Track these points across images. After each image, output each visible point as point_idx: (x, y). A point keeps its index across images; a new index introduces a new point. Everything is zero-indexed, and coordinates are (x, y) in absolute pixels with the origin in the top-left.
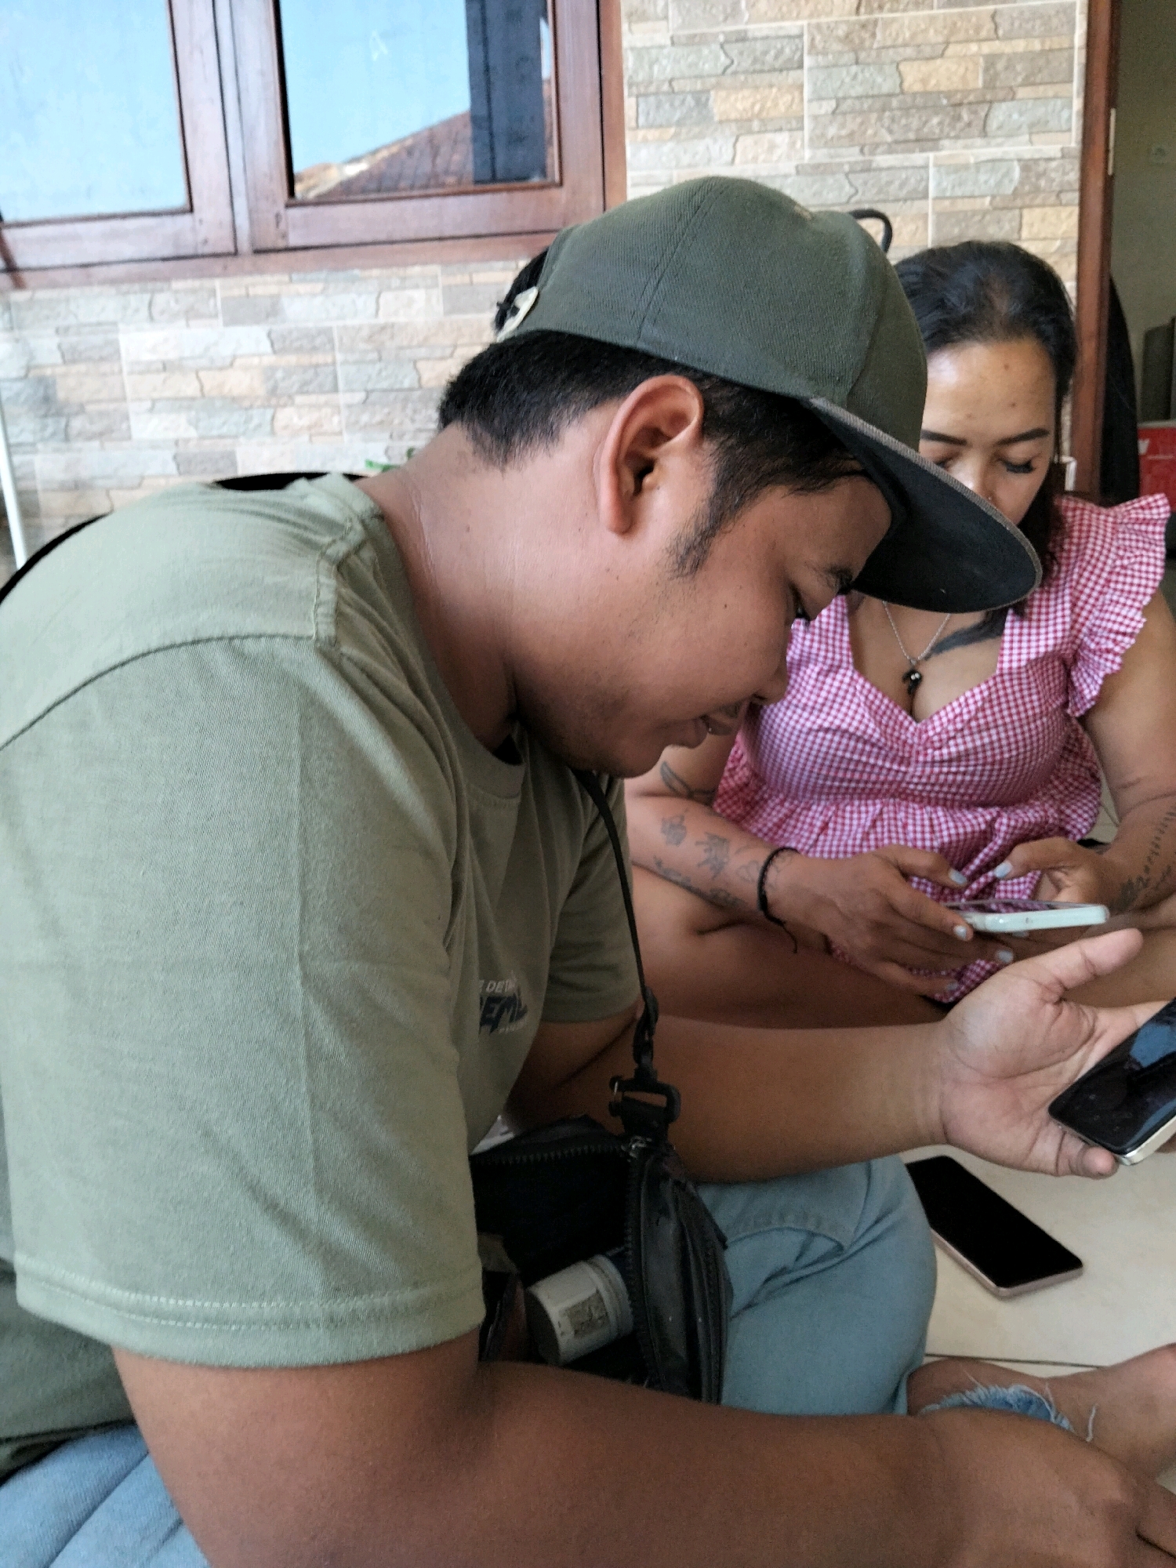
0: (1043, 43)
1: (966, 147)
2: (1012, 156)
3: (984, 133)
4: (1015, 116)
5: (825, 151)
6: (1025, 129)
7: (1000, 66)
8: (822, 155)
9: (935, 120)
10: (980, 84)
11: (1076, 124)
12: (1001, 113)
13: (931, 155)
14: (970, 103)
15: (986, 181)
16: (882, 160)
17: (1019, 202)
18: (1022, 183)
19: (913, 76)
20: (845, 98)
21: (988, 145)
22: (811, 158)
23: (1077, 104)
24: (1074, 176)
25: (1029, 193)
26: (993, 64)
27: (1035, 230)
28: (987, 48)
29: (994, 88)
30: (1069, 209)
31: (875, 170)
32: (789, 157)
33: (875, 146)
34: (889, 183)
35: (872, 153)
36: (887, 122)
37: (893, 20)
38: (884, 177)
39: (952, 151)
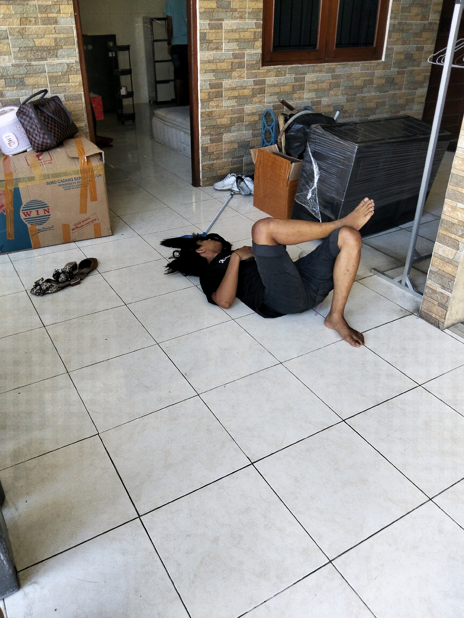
0: (67, 35)
1: (53, 60)
2: (64, 62)
3: (57, 57)
4: (63, 53)
5: (18, 60)
6: (66, 56)
7: (58, 40)
8: (18, 62)
9: (45, 53)
10: (54, 45)
11: (78, 55)
12: (60, 52)
13: (45, 62)
14: (52, 49)
15: (59, 68)
16: (33, 63)
17: (68, 74)
18: (68, 69)
19: (38, 42)
20: (21, 47)
21: (58, 60)
22: (15, 62)
23: (77, 50)
24: (79, 67)
25: (70, 71)
26: (56, 40)
27: (72, 80)
28: (54, 36)
29: (57, 46)
30: (79, 75)
31: (32, 65)
32: (9, 62)
33: (31, 60)
34: (36, 69)
35: (31, 61)
36: (33, 53)
37: (30, 28)
38: (35, 68)
39: (50, 61)
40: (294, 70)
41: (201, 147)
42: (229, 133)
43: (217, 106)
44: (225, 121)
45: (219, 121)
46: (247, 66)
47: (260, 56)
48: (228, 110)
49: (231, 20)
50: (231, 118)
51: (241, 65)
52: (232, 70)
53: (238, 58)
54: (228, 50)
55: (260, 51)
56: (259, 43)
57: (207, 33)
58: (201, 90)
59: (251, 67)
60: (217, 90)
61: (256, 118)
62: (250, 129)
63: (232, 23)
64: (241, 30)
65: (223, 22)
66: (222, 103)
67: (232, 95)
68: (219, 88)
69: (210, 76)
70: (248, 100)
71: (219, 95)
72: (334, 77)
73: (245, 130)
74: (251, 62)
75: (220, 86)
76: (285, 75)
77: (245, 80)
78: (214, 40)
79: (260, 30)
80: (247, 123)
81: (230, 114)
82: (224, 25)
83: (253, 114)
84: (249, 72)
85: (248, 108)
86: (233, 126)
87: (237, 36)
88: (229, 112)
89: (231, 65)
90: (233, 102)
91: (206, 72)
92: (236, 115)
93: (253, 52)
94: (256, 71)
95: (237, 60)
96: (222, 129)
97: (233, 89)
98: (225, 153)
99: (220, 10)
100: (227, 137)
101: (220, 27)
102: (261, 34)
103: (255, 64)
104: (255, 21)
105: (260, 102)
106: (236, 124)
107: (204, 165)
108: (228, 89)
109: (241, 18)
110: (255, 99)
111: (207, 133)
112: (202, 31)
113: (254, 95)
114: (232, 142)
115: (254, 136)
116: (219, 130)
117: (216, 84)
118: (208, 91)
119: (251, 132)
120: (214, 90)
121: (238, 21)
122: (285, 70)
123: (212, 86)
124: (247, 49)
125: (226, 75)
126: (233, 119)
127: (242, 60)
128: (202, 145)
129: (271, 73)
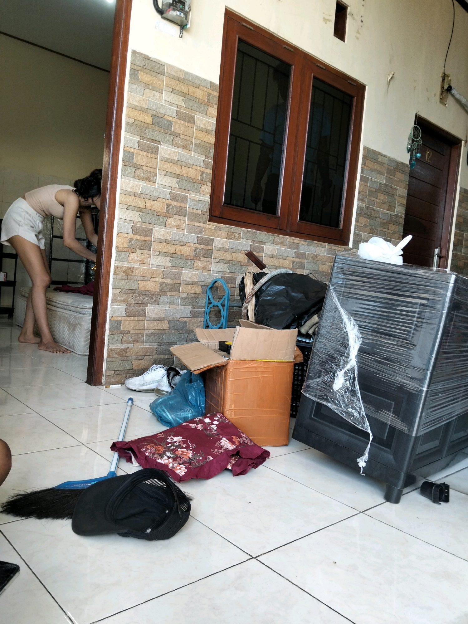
40: (250, 235)
41: (110, 320)
42: (157, 305)
43: (142, 262)
44: (152, 286)
45: (142, 285)
46: (189, 215)
47: (207, 207)
48: (157, 271)
49: (170, 146)
50: (162, 284)
51: (181, 212)
52: (168, 215)
53: (177, 201)
54: (164, 186)
55: (207, 199)
56: (207, 188)
57: (135, 154)
58: (118, 233)
59: (194, 217)
60: (143, 238)
61: (198, 290)
62: (188, 305)
63: (172, 150)
64: (184, 164)
65: (159, 146)
66: (149, 259)
67: (165, 250)
68: (146, 235)
69: (135, 216)
70: (187, 263)
71: (146, 246)
72: (298, 255)
73: (181, 305)
74: (195, 211)
75: (148, 233)
76: (238, 239)
77: (185, 233)
78: (144, 167)
79: (210, 171)
80: (185, 295)
81: (160, 276)
82: (160, 150)
83: (194, 284)
84: (192, 223)
85: (187, 274)
86: (164, 296)
87: (178, 170)
88: (159, 274)
89: (167, 208)
90: (165, 261)
91: (128, 207)
92: (169, 281)
93: (199, 197)
94: (201, 225)
95: (175, 203)
96: (147, 297)
97: (166, 242)
98: (147, 335)
99: (157, 128)
100: (152, 310)
101: (155, 151)
102: (210, 177)
103: (200, 215)
104: (203, 158)
105: (204, 269)
106: (168, 293)
107: (111, 350)
108: (160, 242)
109: (185, 147)
110: (198, 264)
111: (122, 299)
112: (128, 149)
113: (196, 257)
114: (160, 319)
115: (194, 315)
116: (141, 299)
117: (143, 230)
118: (129, 237)
119: (189, 308)
120: (138, 237)
121: (180, 150)
122: (240, 232)
123: (135, 231)
124: (191, 192)
125: (159, 219)
126: (164, 285)
127: (183, 205)
128: (112, 317)
129: (220, 232)
